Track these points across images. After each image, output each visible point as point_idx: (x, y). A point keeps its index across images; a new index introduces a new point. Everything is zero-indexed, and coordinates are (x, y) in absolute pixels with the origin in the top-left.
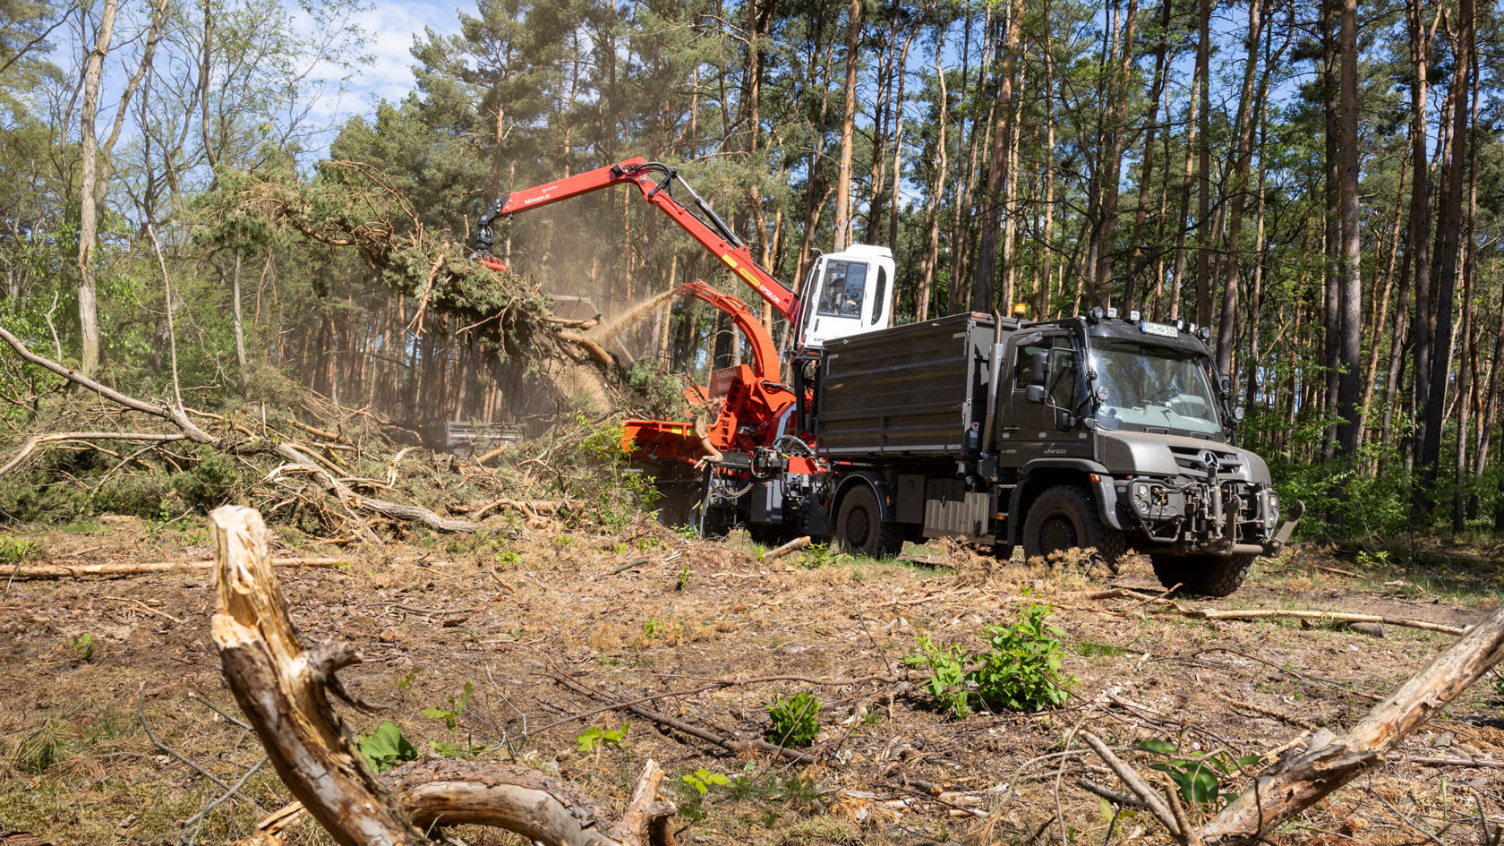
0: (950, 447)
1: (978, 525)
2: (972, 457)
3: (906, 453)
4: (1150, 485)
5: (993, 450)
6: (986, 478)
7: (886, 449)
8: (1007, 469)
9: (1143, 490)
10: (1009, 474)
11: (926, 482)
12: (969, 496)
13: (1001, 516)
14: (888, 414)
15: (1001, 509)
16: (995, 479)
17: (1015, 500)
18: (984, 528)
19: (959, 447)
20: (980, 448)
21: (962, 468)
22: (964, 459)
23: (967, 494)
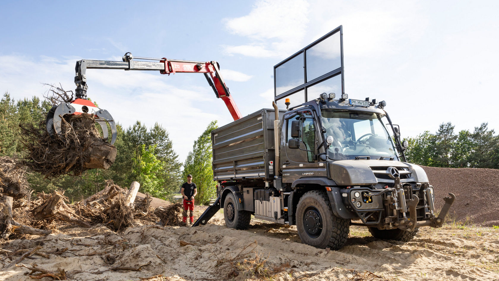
0: (261, 174)
1: (276, 213)
2: (271, 178)
3: (244, 177)
4: (361, 191)
5: (280, 175)
6: (278, 189)
7: (237, 176)
8: (287, 184)
9: (357, 195)
10: (288, 187)
11: (254, 191)
12: (272, 198)
13: (286, 209)
14: (236, 160)
15: (286, 205)
16: (281, 190)
17: (290, 199)
18: (279, 216)
19: (264, 174)
20: (274, 175)
21: (267, 184)
22: (267, 180)
23: (270, 197)
